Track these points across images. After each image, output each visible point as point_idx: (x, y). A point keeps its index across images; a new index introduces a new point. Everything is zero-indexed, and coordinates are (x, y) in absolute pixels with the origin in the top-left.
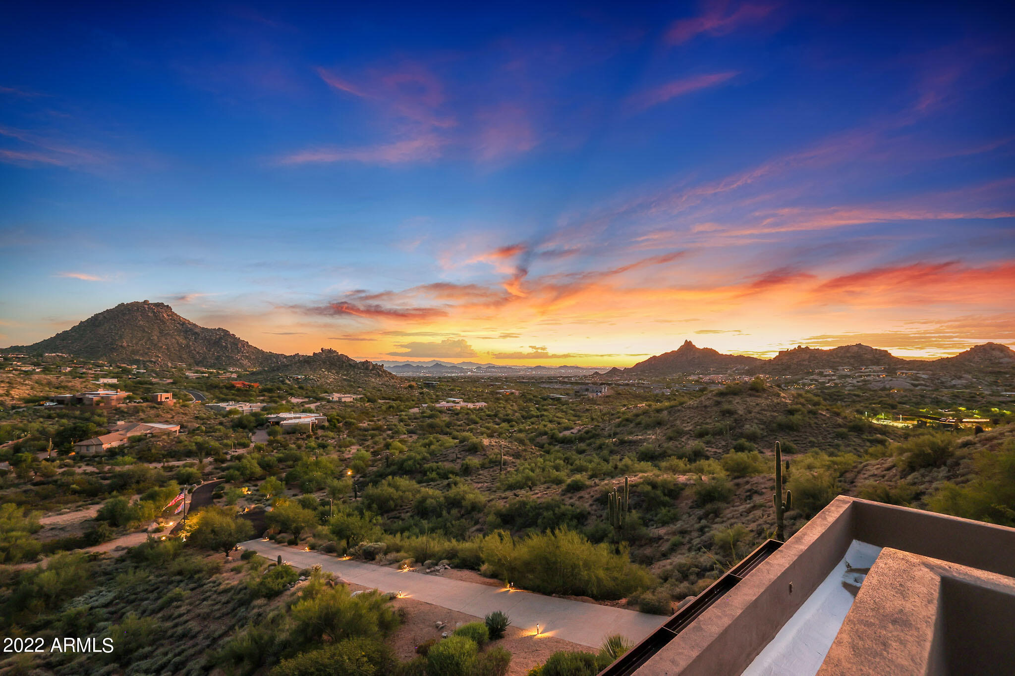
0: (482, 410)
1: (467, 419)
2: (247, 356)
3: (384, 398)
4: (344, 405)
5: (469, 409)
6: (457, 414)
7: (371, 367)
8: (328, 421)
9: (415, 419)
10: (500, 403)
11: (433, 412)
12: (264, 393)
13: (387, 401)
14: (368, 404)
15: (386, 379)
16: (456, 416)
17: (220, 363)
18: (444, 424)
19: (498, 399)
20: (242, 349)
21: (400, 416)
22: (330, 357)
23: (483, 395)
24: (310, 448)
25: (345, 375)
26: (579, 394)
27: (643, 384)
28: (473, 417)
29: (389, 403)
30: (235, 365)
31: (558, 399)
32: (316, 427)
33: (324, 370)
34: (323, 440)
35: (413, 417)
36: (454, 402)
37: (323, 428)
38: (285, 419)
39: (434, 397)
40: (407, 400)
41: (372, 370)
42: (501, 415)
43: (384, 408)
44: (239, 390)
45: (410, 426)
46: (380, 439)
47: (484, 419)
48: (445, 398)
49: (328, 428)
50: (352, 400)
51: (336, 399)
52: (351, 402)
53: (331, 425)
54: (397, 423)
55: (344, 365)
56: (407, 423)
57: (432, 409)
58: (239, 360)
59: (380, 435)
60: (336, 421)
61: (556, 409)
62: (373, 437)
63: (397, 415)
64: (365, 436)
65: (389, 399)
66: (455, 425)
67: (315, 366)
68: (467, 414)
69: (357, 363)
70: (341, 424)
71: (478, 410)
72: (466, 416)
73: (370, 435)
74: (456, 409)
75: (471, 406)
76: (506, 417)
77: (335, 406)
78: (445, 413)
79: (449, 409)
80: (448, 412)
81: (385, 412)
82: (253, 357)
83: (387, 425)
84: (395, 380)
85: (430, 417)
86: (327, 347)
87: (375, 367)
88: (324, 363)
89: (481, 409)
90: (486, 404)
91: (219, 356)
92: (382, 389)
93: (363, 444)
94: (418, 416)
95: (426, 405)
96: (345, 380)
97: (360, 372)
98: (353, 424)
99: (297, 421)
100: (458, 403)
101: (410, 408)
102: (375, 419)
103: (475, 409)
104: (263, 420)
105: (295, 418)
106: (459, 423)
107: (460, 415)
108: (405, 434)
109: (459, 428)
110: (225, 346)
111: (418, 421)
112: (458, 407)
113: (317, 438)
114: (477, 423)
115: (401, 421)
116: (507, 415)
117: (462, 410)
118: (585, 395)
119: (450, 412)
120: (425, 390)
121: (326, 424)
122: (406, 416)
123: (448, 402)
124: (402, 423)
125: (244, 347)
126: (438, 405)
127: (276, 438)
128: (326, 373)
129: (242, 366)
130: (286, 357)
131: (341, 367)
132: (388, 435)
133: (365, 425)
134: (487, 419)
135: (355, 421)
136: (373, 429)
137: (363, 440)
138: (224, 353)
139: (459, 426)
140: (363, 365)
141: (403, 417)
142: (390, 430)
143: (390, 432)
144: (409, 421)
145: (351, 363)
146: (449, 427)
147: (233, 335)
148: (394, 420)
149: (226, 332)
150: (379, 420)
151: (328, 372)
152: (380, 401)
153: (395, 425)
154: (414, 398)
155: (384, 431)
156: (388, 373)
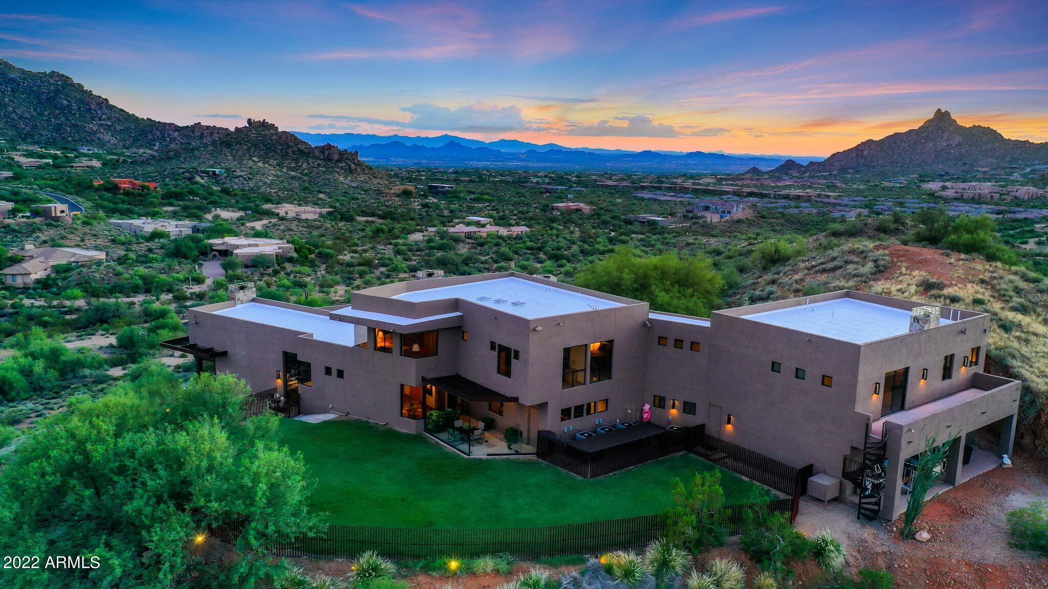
0: (521, 238)
1: (497, 252)
2: (110, 126)
3: (364, 214)
4: (305, 225)
5: (501, 237)
6: (482, 245)
7: (336, 157)
8: (296, 250)
9: (417, 250)
10: (552, 229)
11: (445, 241)
12: (171, 200)
13: (370, 219)
14: (342, 224)
15: (363, 178)
16: (479, 248)
17: (63, 139)
18: (460, 259)
19: (553, 220)
20: (99, 112)
21: (396, 245)
22: (265, 135)
23: (527, 212)
24: (284, 286)
25: (292, 169)
26: (690, 215)
27: (828, 197)
28: (504, 249)
29: (373, 222)
30: (89, 142)
31: (652, 224)
32: (282, 259)
33: (256, 159)
34: (295, 276)
35: (415, 247)
36: (478, 224)
37: (290, 260)
38: (237, 247)
39: (446, 213)
40: (403, 217)
41: (339, 161)
42: (548, 249)
43: (368, 231)
44: (127, 193)
45: (411, 260)
46: (372, 277)
47: (521, 253)
48: (464, 214)
49: (297, 261)
50: (316, 216)
51: (291, 215)
52: (315, 220)
53: (301, 256)
54: (392, 256)
55: (290, 151)
56: (407, 256)
57: (443, 235)
58: (96, 133)
59: (371, 273)
60: (307, 252)
61: (641, 240)
62: (362, 275)
63: (391, 244)
64: (350, 273)
65: (373, 215)
66: (478, 261)
67: (240, 153)
68: (497, 245)
69: (311, 148)
70: (313, 256)
71: (515, 239)
72: (495, 248)
73: (358, 273)
74: (481, 237)
75: (503, 231)
76: (555, 252)
77: (293, 226)
78: (462, 241)
79: (469, 236)
80: (468, 241)
81: (372, 238)
82: (119, 128)
83: (378, 260)
84: (379, 181)
85: (441, 248)
86: (257, 118)
87: (344, 156)
88: (255, 146)
89: (519, 238)
90: (528, 230)
91: (60, 125)
92: (359, 196)
93: (351, 284)
94: (421, 246)
95: (434, 229)
96: (293, 178)
97: (319, 165)
98: (331, 257)
99: (255, 250)
100: (484, 226)
101: (409, 233)
102: (360, 248)
103: (510, 237)
104: (205, 246)
105: (249, 245)
106: (483, 258)
107: (486, 247)
108: (405, 272)
109: (482, 266)
110: (68, 106)
111: (423, 253)
112: (484, 232)
113: (288, 274)
114: (510, 260)
115: (398, 252)
116: (559, 249)
117: (489, 239)
118: (701, 218)
119: (470, 241)
120: (432, 200)
121: (295, 255)
122: (404, 245)
123: (468, 224)
124: (399, 257)
125: (101, 108)
126: (451, 230)
127: (236, 273)
128: (260, 164)
129: (102, 144)
130: (177, 129)
131: (285, 156)
132: (382, 273)
133: (347, 257)
134: (525, 254)
135: (332, 251)
136: (360, 265)
137: (349, 278)
138: (67, 119)
139: (482, 263)
140: (323, 152)
141: (400, 247)
142: (384, 265)
143: (383, 269)
144: (409, 253)
145: (302, 147)
146: (467, 264)
147: (79, 85)
148: (389, 251)
149: (66, 80)
150: (365, 251)
151: (264, 164)
152: (359, 219)
153: (390, 259)
154: (413, 215)
155: (376, 267)
156: (367, 166)
